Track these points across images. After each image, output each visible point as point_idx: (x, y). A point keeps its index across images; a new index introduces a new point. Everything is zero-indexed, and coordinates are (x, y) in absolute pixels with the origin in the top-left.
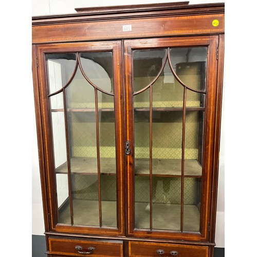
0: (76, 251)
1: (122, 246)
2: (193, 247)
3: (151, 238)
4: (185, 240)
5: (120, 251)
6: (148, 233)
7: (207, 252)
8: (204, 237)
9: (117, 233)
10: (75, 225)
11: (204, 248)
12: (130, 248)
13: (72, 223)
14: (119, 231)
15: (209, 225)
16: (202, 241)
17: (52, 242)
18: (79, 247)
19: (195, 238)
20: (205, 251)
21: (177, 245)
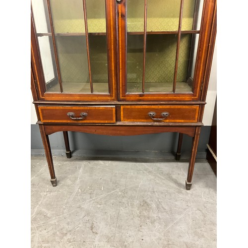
0: (69, 118)
1: (114, 110)
2: (184, 107)
3: (143, 100)
4: (177, 101)
5: (112, 115)
6: (140, 96)
7: (197, 111)
8: (196, 96)
9: (109, 98)
10: (65, 92)
11: (194, 107)
12: (122, 113)
13: (62, 90)
14: (111, 96)
15: (202, 83)
16: (193, 100)
17: (42, 110)
18: (71, 114)
19: (187, 98)
20: (196, 110)
21: (168, 107)
